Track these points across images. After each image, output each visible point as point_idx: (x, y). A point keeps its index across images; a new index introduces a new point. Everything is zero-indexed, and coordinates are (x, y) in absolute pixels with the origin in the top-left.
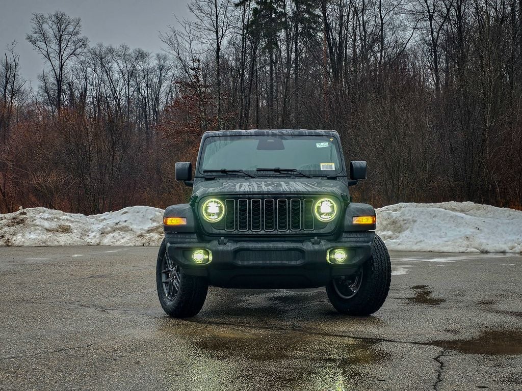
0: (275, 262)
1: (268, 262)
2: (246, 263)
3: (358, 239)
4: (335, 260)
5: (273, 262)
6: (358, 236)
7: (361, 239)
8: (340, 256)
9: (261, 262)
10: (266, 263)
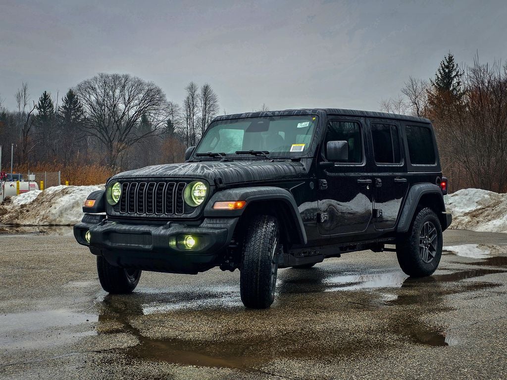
0: (134, 245)
1: (129, 245)
2: (114, 245)
3: (215, 226)
4: (184, 245)
5: (132, 245)
6: (218, 222)
7: (218, 226)
8: (190, 242)
9: (124, 244)
10: (127, 246)
